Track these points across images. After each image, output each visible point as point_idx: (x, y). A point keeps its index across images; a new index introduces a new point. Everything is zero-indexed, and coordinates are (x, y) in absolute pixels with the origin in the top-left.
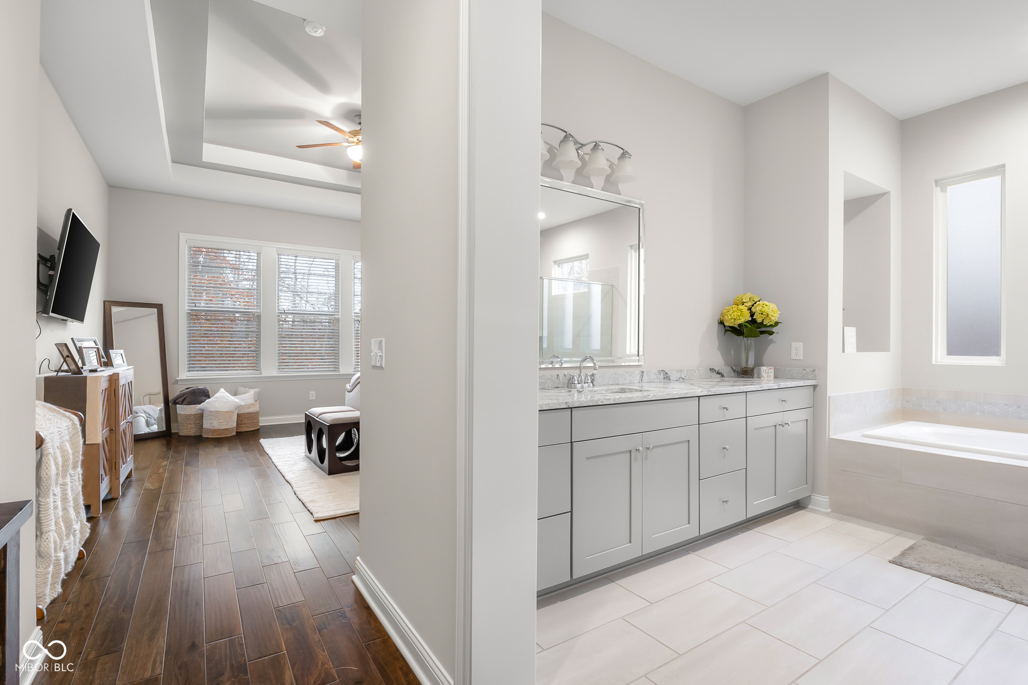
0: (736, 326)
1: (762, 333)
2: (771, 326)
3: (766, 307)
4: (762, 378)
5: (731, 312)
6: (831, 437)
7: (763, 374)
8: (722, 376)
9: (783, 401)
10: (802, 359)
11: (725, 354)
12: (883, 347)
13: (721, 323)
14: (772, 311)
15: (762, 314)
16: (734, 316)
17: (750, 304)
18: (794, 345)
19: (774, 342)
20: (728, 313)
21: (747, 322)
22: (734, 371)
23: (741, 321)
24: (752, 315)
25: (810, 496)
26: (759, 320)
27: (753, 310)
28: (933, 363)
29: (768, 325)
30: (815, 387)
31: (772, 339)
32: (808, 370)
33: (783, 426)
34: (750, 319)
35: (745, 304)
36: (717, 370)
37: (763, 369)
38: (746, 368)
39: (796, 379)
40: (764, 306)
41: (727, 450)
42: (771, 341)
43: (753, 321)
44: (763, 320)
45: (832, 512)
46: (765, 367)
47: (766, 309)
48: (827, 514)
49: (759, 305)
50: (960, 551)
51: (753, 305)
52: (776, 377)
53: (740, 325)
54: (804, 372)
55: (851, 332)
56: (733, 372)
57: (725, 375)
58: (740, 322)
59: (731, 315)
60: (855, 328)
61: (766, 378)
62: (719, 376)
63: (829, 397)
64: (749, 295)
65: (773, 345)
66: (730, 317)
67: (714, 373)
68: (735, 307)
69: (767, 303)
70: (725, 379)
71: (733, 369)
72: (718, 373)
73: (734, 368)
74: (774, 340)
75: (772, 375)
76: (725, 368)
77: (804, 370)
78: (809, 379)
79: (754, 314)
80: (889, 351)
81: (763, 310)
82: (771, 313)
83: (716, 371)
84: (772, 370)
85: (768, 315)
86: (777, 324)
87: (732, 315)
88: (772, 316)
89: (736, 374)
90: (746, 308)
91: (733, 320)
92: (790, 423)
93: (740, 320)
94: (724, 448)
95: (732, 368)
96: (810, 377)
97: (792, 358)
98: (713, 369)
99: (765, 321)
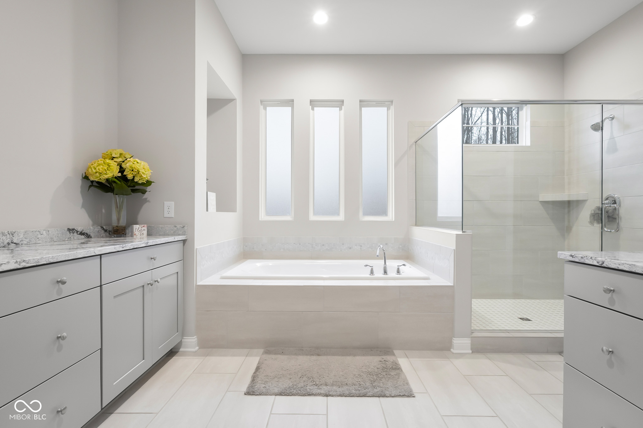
0: (104, 182)
1: (134, 191)
2: (143, 184)
3: (138, 164)
4: (135, 236)
5: (95, 165)
6: (198, 284)
7: (136, 232)
8: (88, 236)
9: (152, 258)
10: (173, 217)
11: (93, 213)
12: (232, 209)
13: (86, 178)
14: (144, 168)
15: (132, 171)
16: (99, 169)
17: (120, 160)
18: (167, 203)
19: (149, 201)
20: (92, 166)
21: (116, 178)
22: (106, 231)
23: (108, 175)
24: (122, 170)
25: (181, 340)
26: (130, 177)
27: (124, 166)
28: (260, 220)
29: (140, 182)
30: (184, 241)
31: (146, 199)
32: (178, 226)
33: (152, 285)
34: (120, 175)
35: (115, 160)
36: (80, 229)
37: (136, 227)
38: (117, 226)
39: (168, 235)
40: (135, 162)
41: (63, 338)
42: (146, 201)
43: (123, 178)
44: (134, 177)
45: (199, 348)
46: (138, 225)
47: (136, 166)
48: (195, 354)
49: (130, 161)
50: (286, 356)
51: (123, 162)
52: (149, 234)
53: (107, 180)
54: (175, 229)
55: (212, 196)
56: (103, 231)
57: (92, 235)
58: (106, 177)
59: (95, 169)
60: (215, 194)
61: (139, 236)
62: (83, 237)
63: (196, 249)
64: (120, 151)
65: (147, 203)
66: (94, 171)
67: (75, 234)
68: (101, 161)
69: (139, 161)
70: (92, 239)
71: (103, 229)
72: (82, 234)
73: (104, 227)
74: (148, 199)
75: (145, 232)
76: (91, 228)
77: (176, 226)
78: (179, 235)
79: (124, 171)
80: (236, 212)
81: (133, 166)
82: (142, 171)
83: (77, 232)
84: (145, 228)
85: (138, 172)
86: (149, 183)
87: (97, 168)
88: (143, 173)
89: (107, 234)
90: (116, 164)
91: (97, 174)
92: (159, 280)
93: (106, 174)
94: (58, 338)
95: (102, 227)
96: (180, 232)
97: (165, 216)
98: (73, 229)
99: (136, 178)
